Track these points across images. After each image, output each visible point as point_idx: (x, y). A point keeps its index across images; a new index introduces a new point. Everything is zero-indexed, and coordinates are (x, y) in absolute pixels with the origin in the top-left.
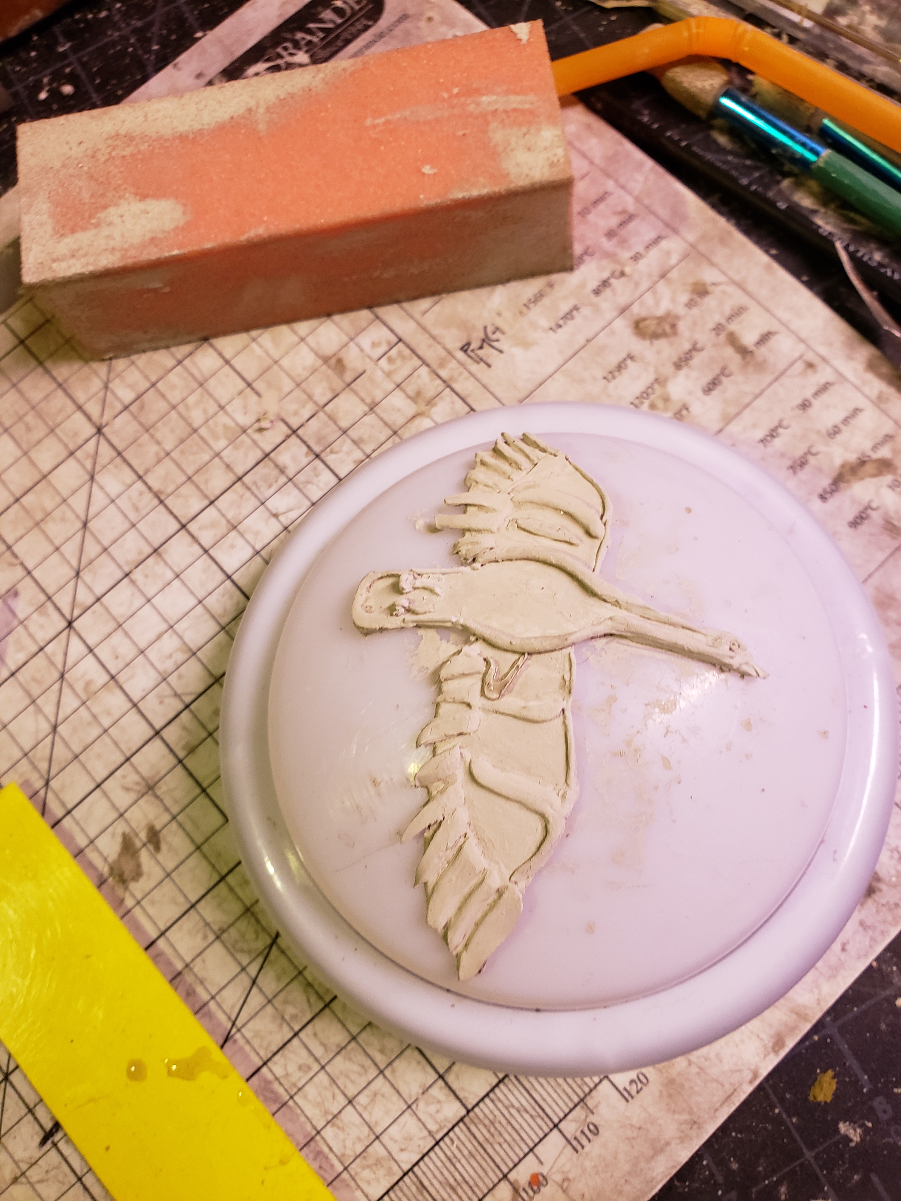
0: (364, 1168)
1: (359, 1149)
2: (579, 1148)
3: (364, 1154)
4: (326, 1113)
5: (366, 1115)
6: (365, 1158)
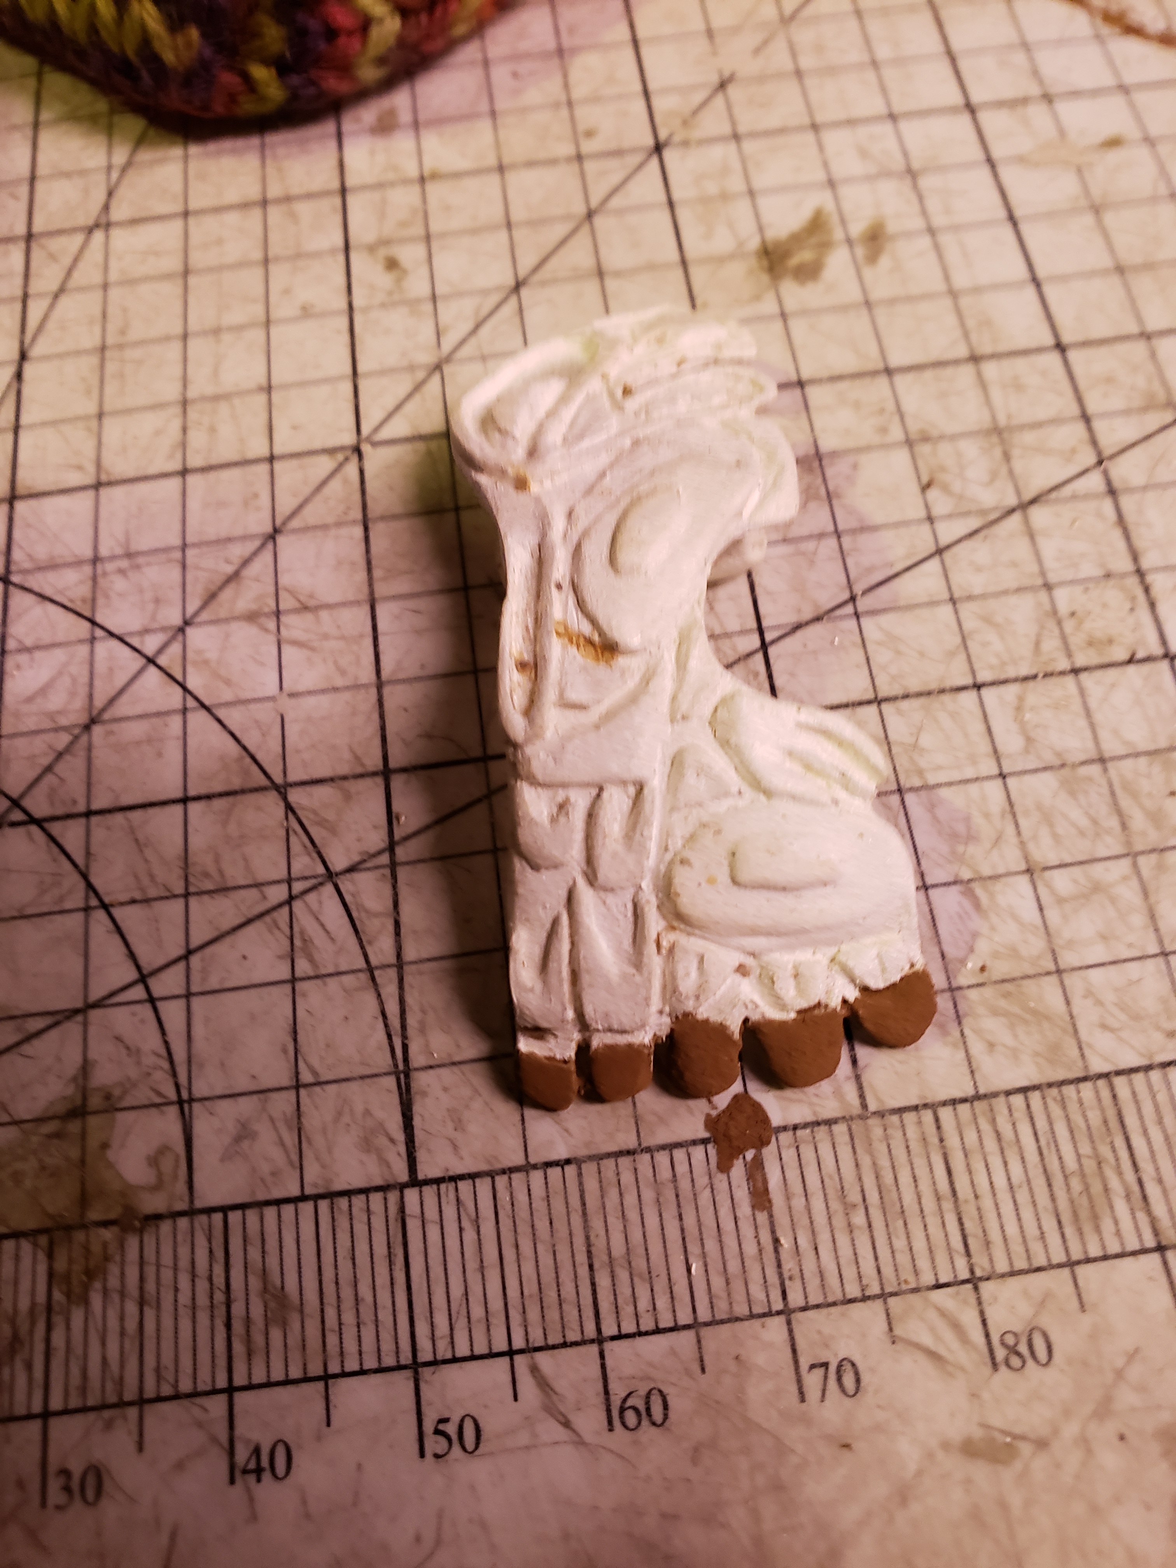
0: (995, 1012)
5: (1053, 915)
6: (1007, 995)
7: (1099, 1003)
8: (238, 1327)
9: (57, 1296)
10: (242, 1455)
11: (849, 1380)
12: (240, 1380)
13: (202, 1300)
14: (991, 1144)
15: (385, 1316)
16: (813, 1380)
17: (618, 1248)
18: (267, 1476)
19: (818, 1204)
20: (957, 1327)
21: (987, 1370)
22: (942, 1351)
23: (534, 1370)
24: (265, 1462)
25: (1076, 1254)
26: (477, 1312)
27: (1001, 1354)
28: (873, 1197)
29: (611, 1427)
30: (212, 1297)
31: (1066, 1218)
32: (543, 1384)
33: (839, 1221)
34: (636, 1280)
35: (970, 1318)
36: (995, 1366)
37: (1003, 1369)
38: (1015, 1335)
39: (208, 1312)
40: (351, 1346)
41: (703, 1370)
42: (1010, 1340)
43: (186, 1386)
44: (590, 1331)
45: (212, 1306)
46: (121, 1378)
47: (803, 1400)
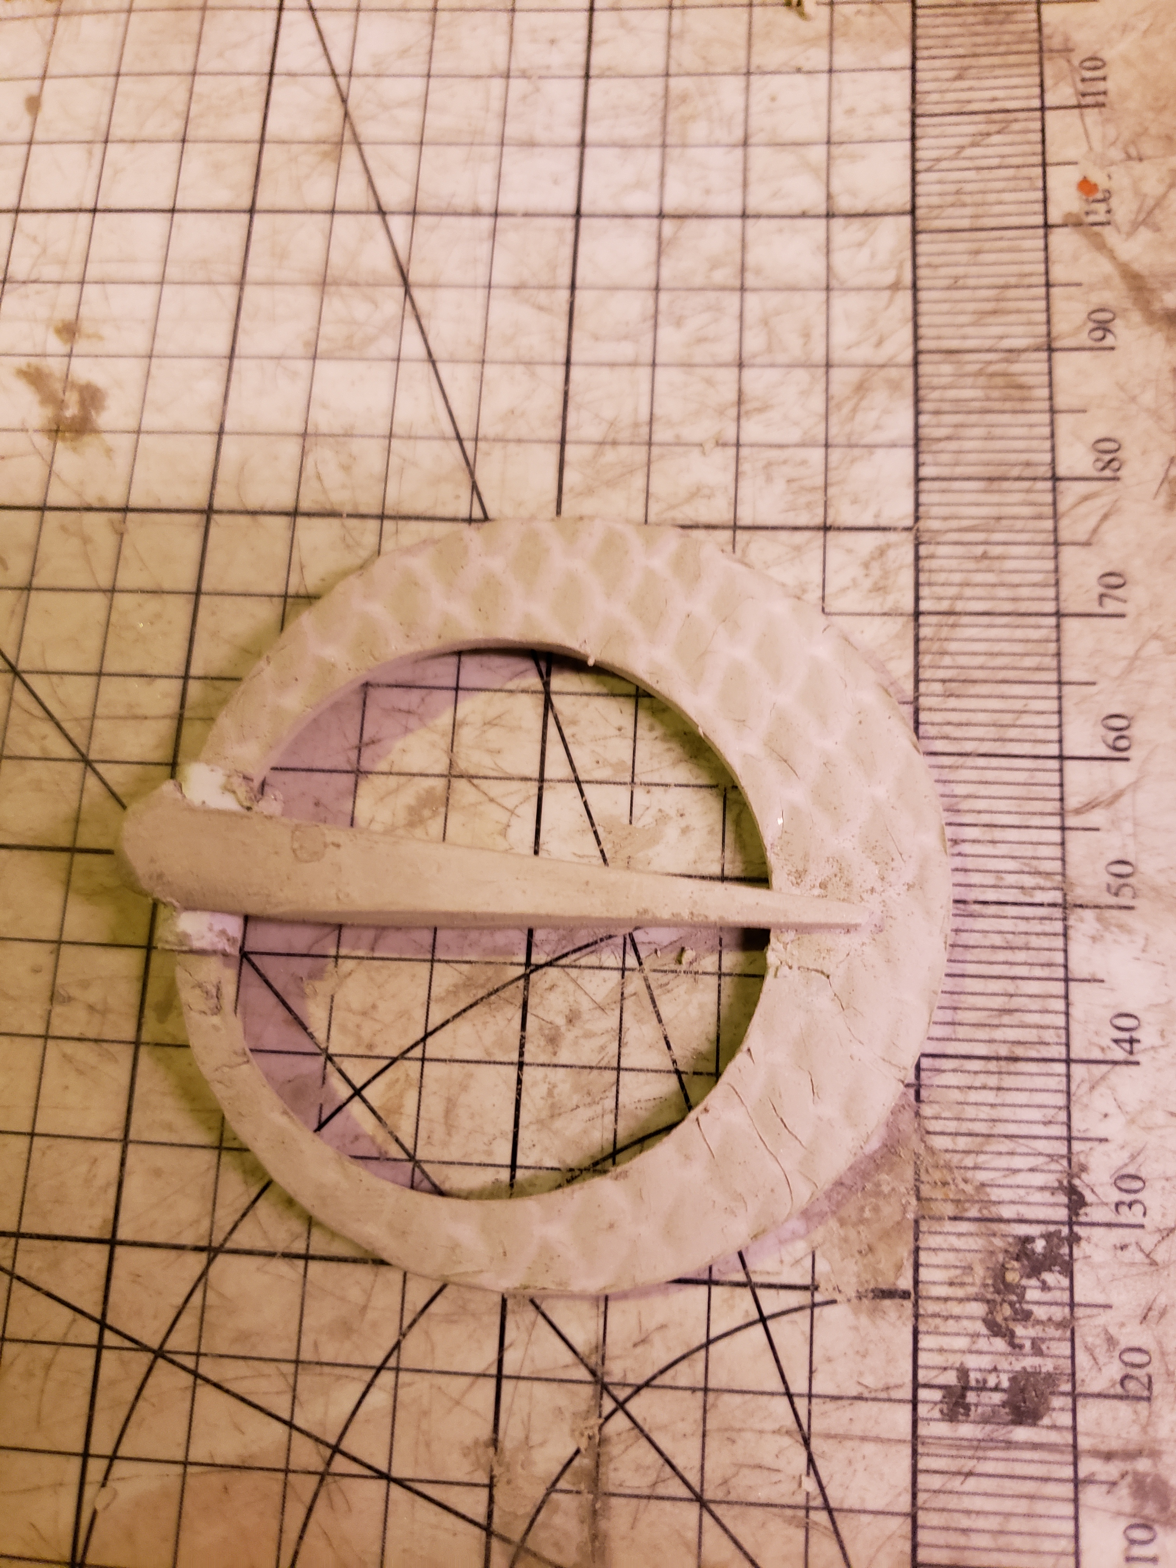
0: (851, 420)
1: (817, 403)
2: (1101, 99)
3: (832, 404)
4: (721, 412)
5: (781, 358)
6: (839, 406)
7: (858, 344)
8: (1020, 1051)
9: (973, 1212)
10: (1119, 1054)
11: (1113, 580)
12: (1059, 1052)
13: (993, 1081)
14: (953, 445)
15: (1023, 926)
16: (1111, 606)
17: (992, 732)
18: (1136, 1035)
19: (979, 578)
20: (1086, 498)
21: (1118, 484)
22: (1102, 512)
23: (1078, 812)
24: (1126, 1035)
25: (1046, 405)
26: (1028, 851)
27: (1108, 473)
28: (980, 537)
29: (1127, 759)
30: (993, 1073)
31: (1018, 406)
32: (1090, 806)
33: (996, 564)
34: (1019, 722)
35: (1082, 488)
36: (1116, 479)
37: (1119, 474)
38: (1097, 460)
39: (1004, 1076)
40: (1045, 957)
41: (1094, 684)
42: (1100, 465)
43: (1061, 1100)
44: (1055, 764)
45: (1000, 1073)
46: (1049, 1156)
47: (1122, 616)
